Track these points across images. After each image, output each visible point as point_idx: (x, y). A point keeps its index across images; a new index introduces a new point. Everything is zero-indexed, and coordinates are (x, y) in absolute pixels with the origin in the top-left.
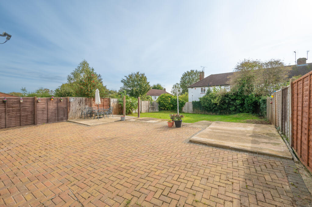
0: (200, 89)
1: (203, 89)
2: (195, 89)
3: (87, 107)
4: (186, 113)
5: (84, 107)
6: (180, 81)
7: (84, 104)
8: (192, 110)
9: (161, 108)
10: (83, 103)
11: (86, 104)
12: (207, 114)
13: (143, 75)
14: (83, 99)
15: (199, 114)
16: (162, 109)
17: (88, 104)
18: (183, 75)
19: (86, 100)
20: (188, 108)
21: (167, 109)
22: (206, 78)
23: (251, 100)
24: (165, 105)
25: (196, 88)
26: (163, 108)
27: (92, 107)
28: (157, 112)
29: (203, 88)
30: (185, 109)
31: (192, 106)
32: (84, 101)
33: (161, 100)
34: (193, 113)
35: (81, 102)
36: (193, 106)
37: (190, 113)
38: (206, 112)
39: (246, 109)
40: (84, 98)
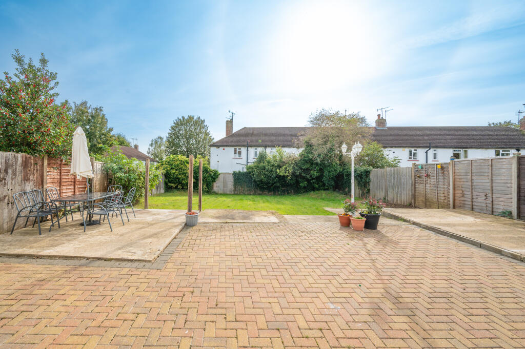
0: (232, 150)
1: (238, 150)
2: (224, 149)
3: (29, 187)
4: (221, 194)
5: (18, 188)
6: (169, 133)
7: (19, 178)
8: (232, 188)
9: (169, 184)
10: (14, 174)
11: (26, 179)
12: (259, 194)
13: (98, 110)
14: (16, 158)
15: (245, 194)
16: (171, 187)
17: (32, 177)
18: (175, 123)
19: (25, 164)
20: (225, 185)
21: (183, 188)
22: (235, 133)
23: (335, 170)
24: (179, 179)
25: (226, 148)
26: (174, 186)
27: (45, 186)
28: (160, 195)
29: (237, 148)
30: (217, 186)
31: (232, 181)
32: (19, 168)
33: (172, 169)
34: (234, 194)
35: (10, 171)
36: (235, 180)
37: (228, 193)
38: (258, 192)
39: (324, 185)
40: (20, 155)
